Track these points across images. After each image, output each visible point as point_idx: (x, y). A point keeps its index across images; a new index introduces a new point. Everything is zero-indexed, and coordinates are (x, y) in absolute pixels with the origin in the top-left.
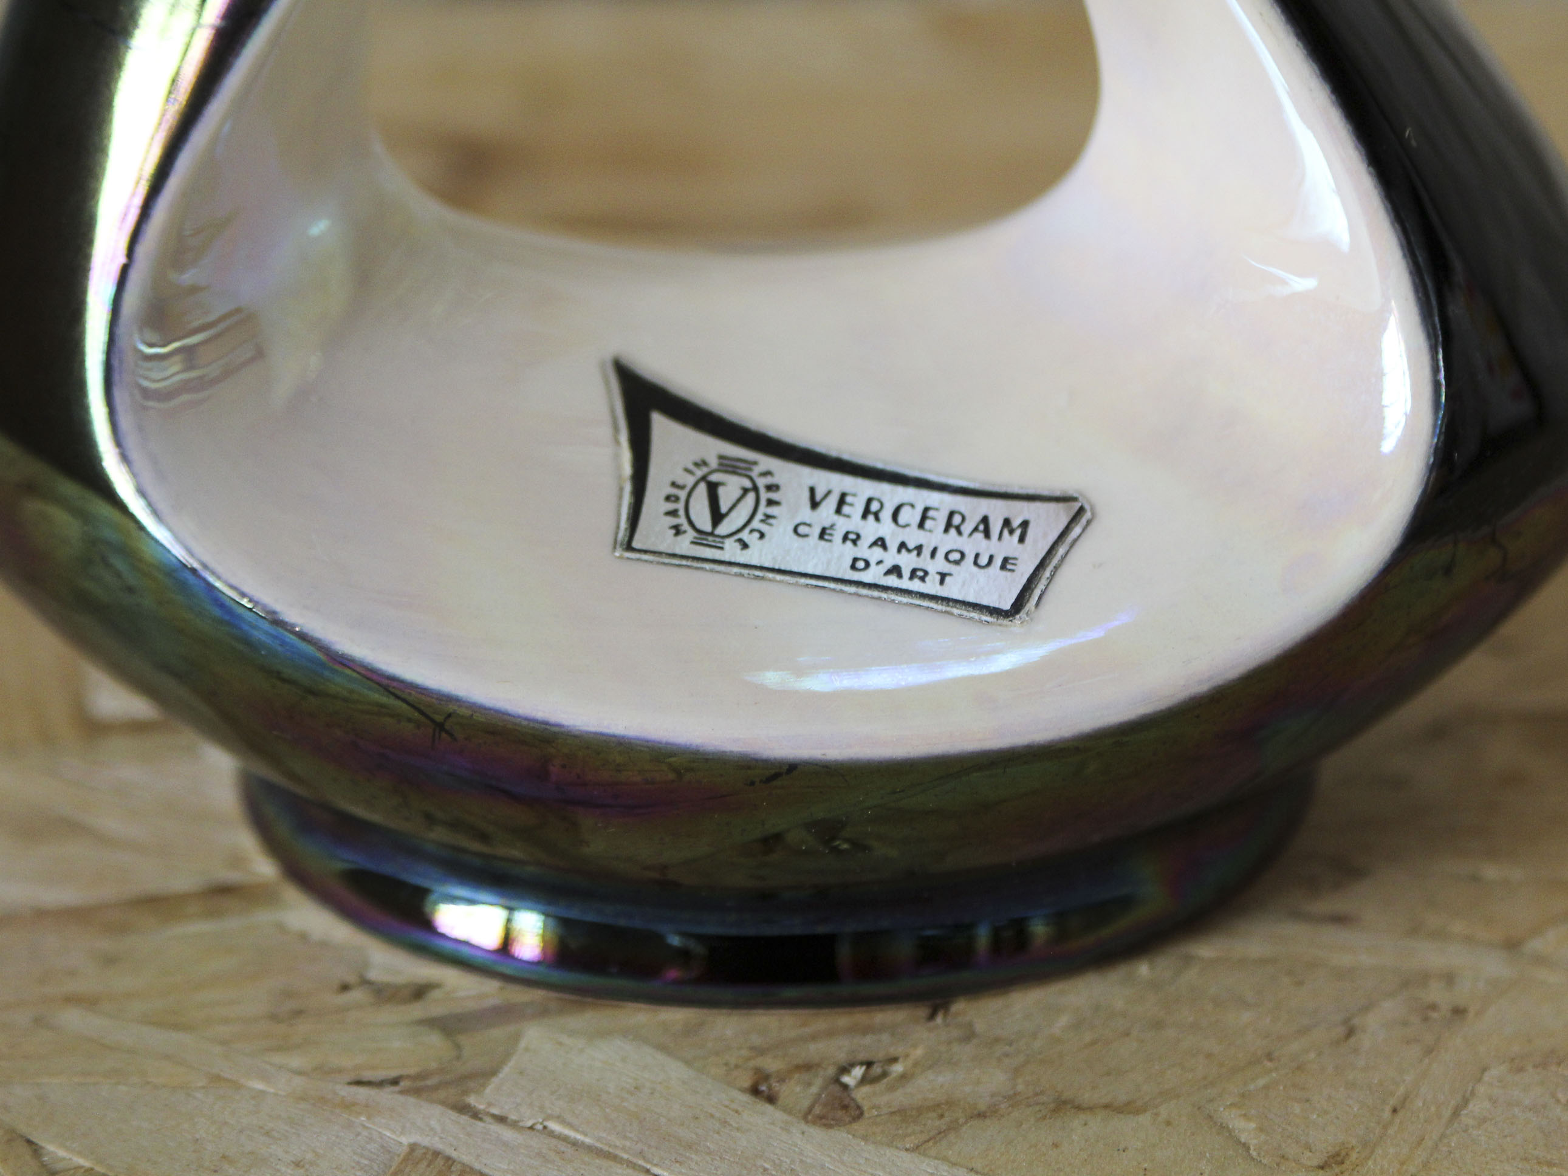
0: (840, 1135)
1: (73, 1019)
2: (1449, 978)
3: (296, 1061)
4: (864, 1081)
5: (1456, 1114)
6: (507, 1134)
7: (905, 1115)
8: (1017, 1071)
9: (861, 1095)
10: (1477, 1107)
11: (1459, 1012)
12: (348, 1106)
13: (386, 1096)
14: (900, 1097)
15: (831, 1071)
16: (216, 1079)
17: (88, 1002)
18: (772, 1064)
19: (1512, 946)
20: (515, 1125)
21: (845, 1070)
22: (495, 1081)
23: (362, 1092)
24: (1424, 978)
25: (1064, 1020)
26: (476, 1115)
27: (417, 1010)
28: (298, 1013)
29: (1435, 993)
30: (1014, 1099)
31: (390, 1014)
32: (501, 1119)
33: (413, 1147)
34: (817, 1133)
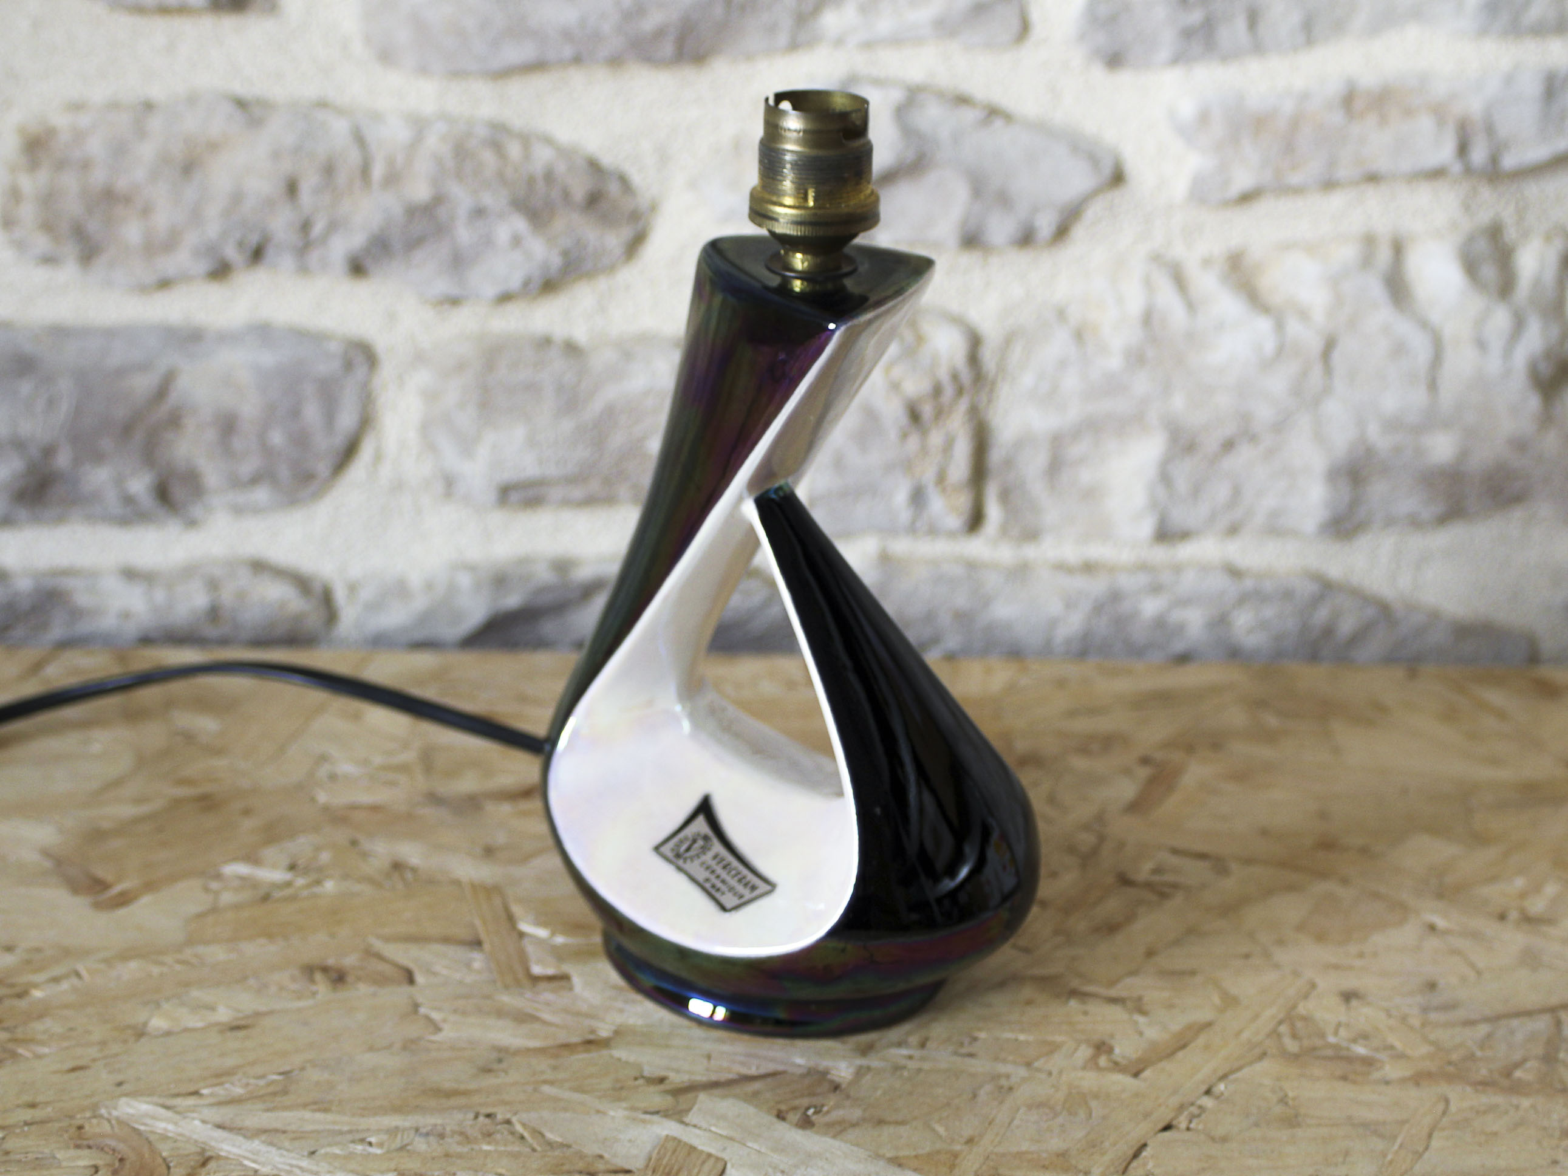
0: (808, 1132)
1: (546, 1089)
2: (1008, 1076)
3: (624, 1105)
4: (815, 1113)
5: (1010, 1124)
6: (697, 1131)
7: (829, 1125)
8: (865, 1110)
9: (814, 1118)
10: (1016, 1122)
11: (1011, 1089)
12: (644, 1121)
13: (655, 1118)
14: (827, 1119)
15: (803, 1110)
16: (598, 1112)
17: (551, 1083)
18: (783, 1107)
19: (1028, 1065)
20: (700, 1128)
21: (808, 1108)
22: (691, 1113)
23: (648, 1117)
24: (999, 1076)
25: (879, 1092)
26: (687, 1124)
27: (662, 1087)
28: (622, 1088)
29: (1003, 1082)
30: (864, 1120)
31: (652, 1089)
32: (695, 1126)
33: (667, 1136)
34: (800, 1132)
